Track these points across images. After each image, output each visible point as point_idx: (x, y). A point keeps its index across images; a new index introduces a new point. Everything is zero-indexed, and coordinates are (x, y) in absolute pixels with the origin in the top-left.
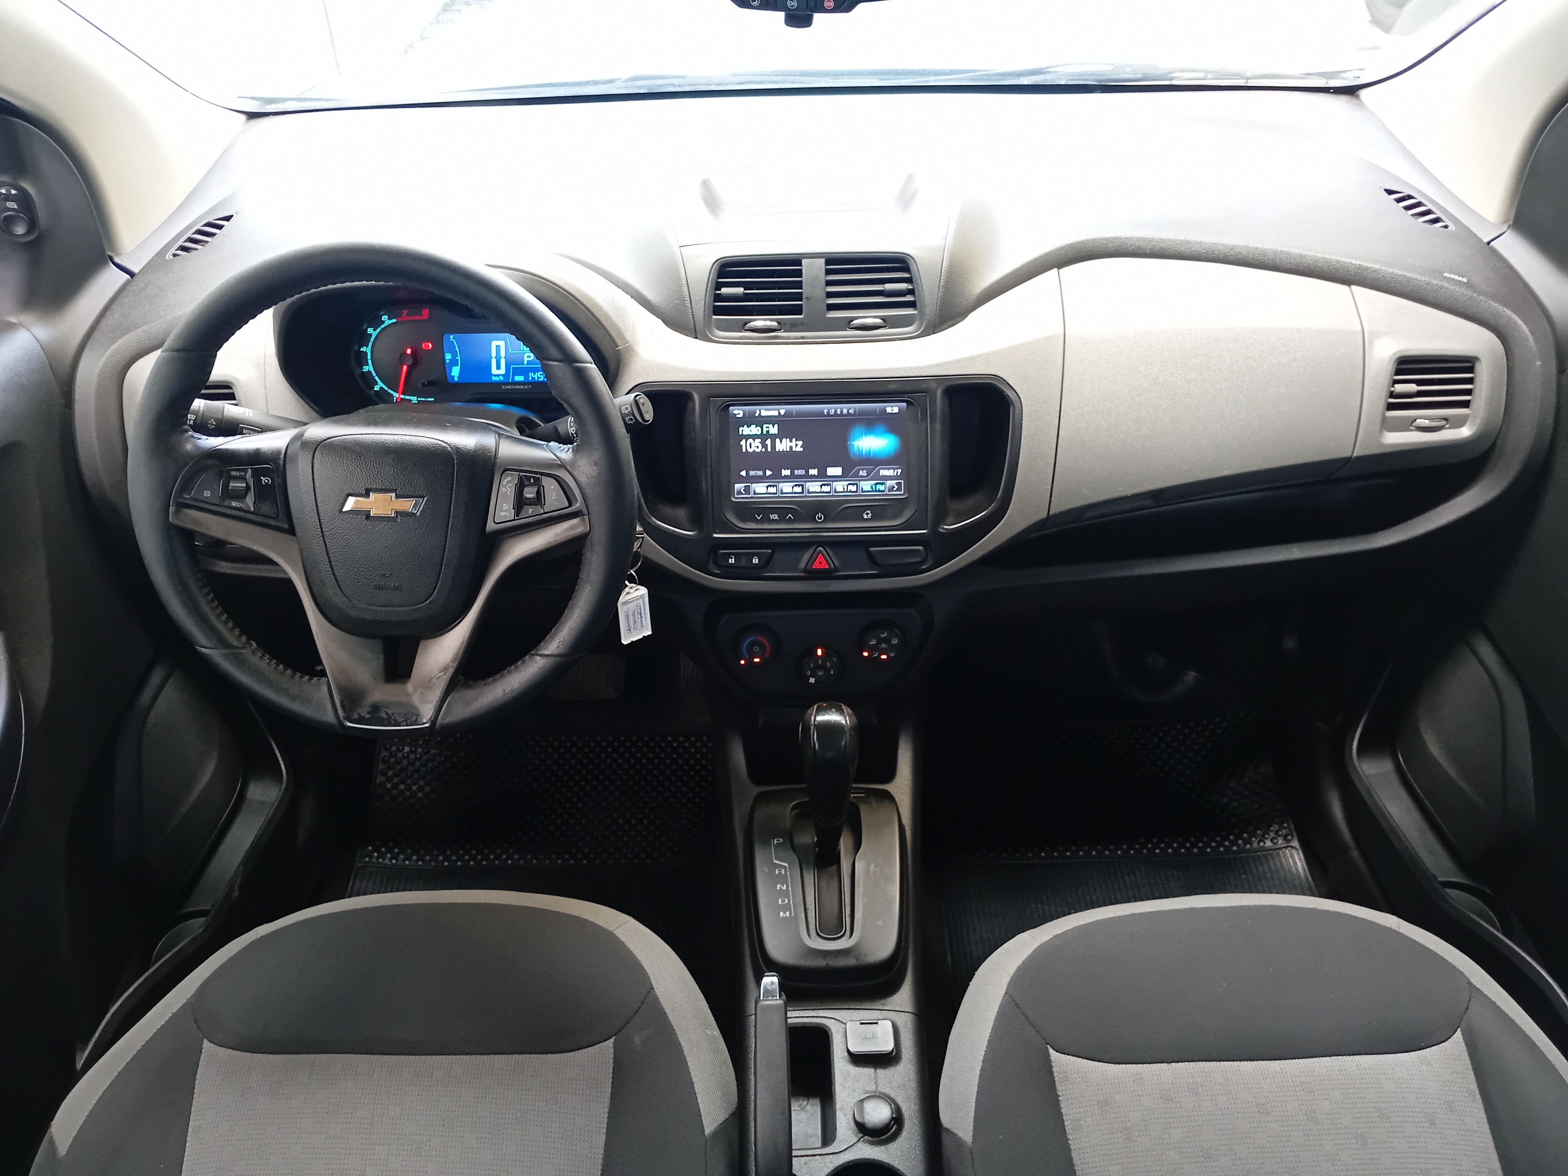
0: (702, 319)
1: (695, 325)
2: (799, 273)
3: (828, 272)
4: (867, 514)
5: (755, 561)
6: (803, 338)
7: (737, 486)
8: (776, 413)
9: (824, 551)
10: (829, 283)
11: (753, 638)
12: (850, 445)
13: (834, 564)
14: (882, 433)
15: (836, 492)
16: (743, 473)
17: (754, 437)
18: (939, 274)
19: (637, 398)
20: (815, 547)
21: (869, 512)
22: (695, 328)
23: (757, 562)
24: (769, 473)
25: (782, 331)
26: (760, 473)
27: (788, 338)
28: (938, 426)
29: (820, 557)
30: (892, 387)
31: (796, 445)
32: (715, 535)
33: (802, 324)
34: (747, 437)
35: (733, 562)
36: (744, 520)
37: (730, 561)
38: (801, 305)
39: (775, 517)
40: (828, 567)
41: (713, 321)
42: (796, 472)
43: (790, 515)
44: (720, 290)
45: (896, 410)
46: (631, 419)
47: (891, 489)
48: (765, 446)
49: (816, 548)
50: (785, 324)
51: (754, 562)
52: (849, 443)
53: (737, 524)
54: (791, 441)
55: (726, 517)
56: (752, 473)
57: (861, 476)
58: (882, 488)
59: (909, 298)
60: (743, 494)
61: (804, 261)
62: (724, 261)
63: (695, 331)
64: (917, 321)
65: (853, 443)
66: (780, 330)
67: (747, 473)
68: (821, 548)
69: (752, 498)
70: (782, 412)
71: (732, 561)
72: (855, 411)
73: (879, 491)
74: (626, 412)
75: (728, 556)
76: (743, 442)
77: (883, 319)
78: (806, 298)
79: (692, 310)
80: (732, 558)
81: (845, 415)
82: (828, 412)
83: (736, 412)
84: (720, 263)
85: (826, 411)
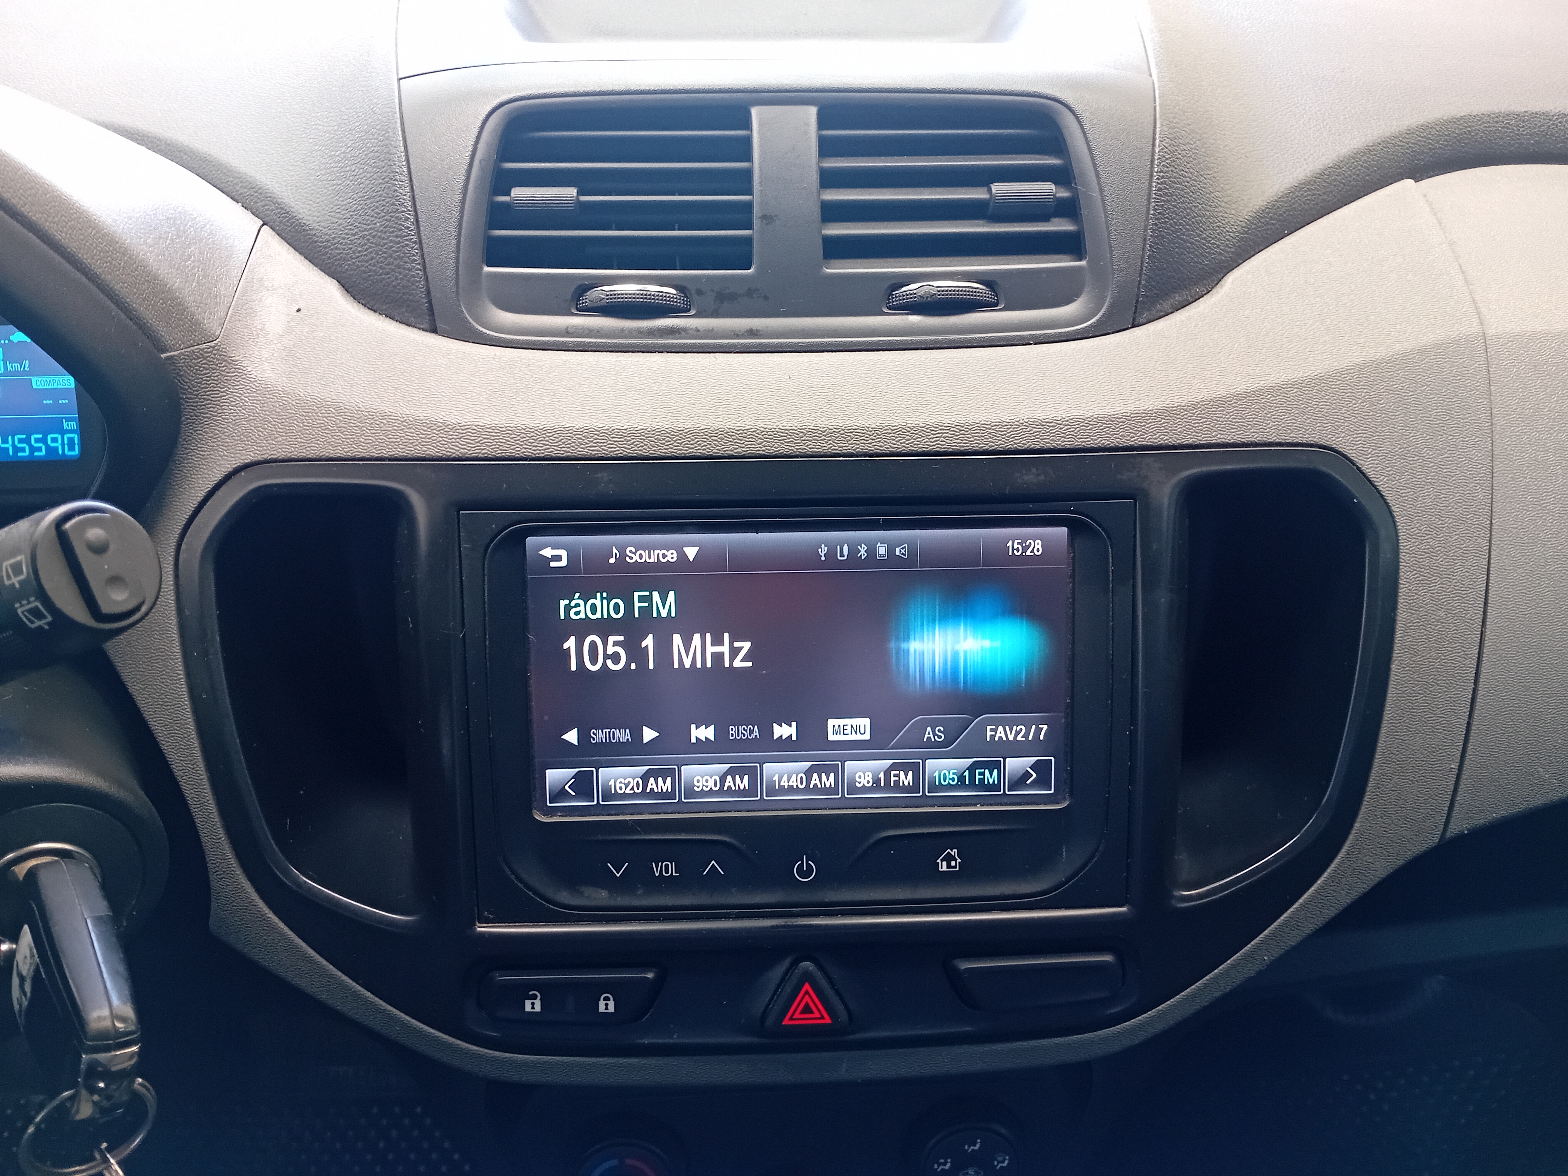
0: (450, 273)
1: (428, 293)
2: (743, 150)
3: (826, 148)
4: (949, 859)
5: (606, 1005)
6: (752, 333)
7: (552, 775)
8: (671, 556)
9: (818, 974)
10: (828, 179)
11: (614, 1163)
12: (898, 649)
13: (847, 1009)
14: (994, 616)
15: (853, 789)
16: (572, 736)
17: (605, 628)
18: (1148, 157)
19: (68, 525)
20: (787, 963)
21: (954, 852)
22: (430, 302)
23: (611, 1009)
24: (649, 734)
25: (693, 312)
26: (622, 735)
27: (710, 333)
28: (1163, 598)
29: (807, 992)
30: (1030, 479)
31: (734, 652)
32: (481, 929)
33: (750, 293)
34: (583, 628)
35: (538, 1008)
36: (572, 883)
37: (528, 1008)
38: (749, 241)
39: (667, 869)
40: (828, 1020)
41: (484, 281)
42: (733, 730)
43: (713, 862)
44: (509, 195)
45: (1037, 547)
46: (36, 613)
47: (1021, 780)
48: (636, 653)
49: (795, 963)
50: (700, 292)
51: (602, 1008)
52: (892, 645)
53: (550, 892)
54: (717, 641)
55: (513, 872)
56: (599, 735)
57: (930, 744)
58: (991, 777)
59: (1060, 226)
60: (571, 798)
61: (755, 112)
62: (523, 107)
63: (431, 309)
64: (1086, 290)
65: (904, 645)
66: (688, 311)
67: (583, 736)
68: (807, 965)
69: (598, 809)
70: (691, 553)
71: (533, 1006)
72: (912, 552)
73: (983, 786)
74: (15, 580)
75: (523, 992)
76: (570, 643)
77: (989, 281)
78: (764, 217)
79: (421, 248)
80: (534, 997)
81: (882, 563)
82: (831, 554)
83: (547, 552)
84: (511, 112)
85: (823, 551)
